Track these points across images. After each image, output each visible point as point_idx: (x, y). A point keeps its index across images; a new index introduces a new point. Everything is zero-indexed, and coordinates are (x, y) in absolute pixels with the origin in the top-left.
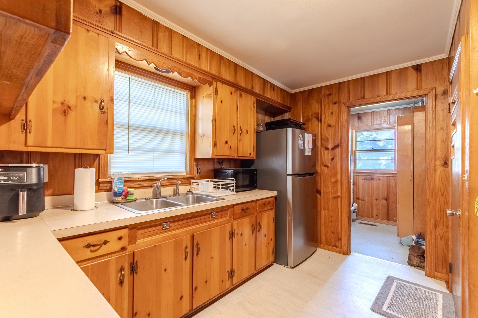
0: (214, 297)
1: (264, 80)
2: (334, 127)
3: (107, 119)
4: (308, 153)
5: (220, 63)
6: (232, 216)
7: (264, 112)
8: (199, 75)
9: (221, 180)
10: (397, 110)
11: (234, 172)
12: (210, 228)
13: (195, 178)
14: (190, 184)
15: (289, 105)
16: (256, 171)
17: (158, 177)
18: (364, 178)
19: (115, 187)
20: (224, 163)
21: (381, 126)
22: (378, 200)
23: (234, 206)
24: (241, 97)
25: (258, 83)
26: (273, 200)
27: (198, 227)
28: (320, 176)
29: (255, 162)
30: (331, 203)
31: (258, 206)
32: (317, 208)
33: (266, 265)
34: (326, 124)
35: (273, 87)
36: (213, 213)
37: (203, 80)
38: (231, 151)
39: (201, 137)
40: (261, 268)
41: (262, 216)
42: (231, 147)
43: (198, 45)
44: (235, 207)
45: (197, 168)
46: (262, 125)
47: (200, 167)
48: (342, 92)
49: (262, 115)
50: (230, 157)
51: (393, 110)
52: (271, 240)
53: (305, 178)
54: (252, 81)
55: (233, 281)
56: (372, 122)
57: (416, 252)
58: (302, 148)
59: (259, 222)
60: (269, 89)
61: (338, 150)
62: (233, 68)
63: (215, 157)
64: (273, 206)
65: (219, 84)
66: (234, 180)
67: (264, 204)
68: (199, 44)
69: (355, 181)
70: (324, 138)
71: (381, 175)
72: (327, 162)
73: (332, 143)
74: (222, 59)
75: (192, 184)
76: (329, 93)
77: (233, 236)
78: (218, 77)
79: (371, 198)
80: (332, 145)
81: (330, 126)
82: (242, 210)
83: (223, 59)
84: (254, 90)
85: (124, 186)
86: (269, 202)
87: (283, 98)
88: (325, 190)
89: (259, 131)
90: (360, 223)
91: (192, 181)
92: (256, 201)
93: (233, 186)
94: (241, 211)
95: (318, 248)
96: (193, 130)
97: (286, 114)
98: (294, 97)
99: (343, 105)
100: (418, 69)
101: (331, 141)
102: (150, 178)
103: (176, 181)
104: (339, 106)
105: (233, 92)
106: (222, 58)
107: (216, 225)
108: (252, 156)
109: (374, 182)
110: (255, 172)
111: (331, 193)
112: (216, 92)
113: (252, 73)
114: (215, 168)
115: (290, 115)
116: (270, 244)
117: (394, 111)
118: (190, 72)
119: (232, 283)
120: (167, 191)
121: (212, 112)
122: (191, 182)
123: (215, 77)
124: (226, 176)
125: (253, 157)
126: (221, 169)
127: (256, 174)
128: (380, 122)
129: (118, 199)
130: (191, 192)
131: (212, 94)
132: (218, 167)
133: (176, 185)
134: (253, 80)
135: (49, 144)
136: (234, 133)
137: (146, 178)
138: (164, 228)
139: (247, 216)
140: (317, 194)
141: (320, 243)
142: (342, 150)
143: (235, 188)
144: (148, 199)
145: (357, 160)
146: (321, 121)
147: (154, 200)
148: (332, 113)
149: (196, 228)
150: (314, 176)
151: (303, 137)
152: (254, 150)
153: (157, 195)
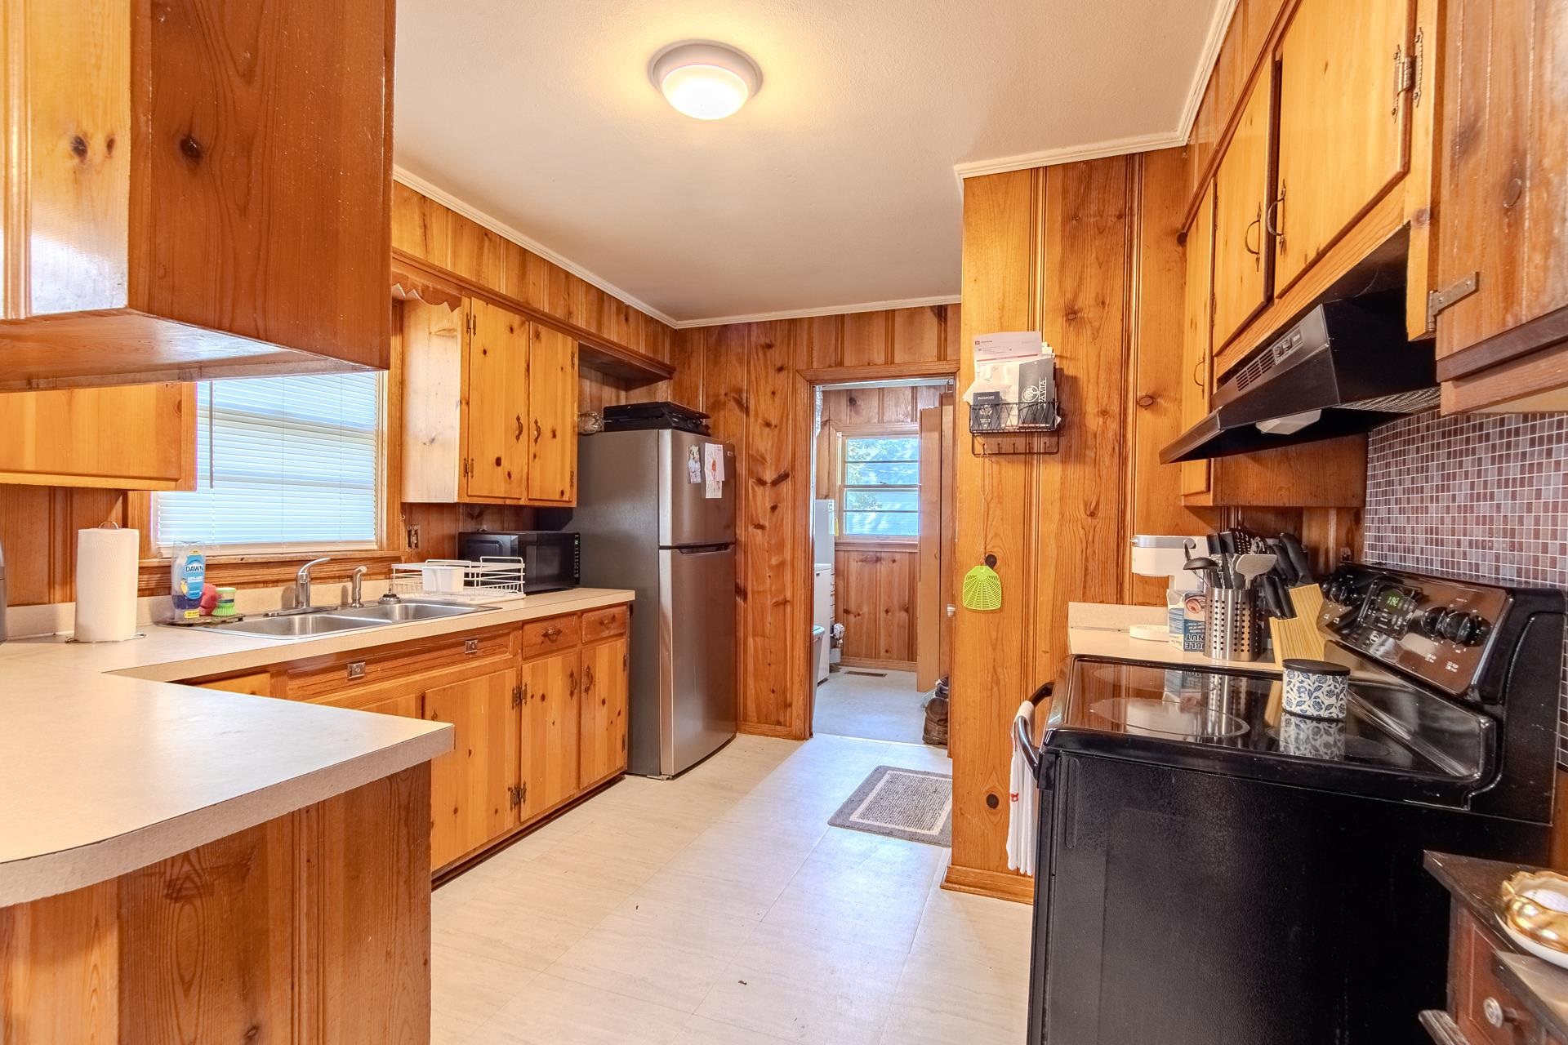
0: (475, 849)
1: (601, 294)
2: (777, 429)
3: (179, 399)
4: (713, 491)
5: (481, 248)
6: (520, 651)
7: (599, 374)
8: (422, 281)
9: (481, 564)
10: (932, 390)
11: (519, 542)
12: (464, 680)
13: (403, 559)
14: (388, 574)
15: (667, 361)
16: (578, 539)
17: (299, 556)
18: (861, 557)
19: (183, 582)
20: (487, 517)
21: (898, 427)
22: (889, 613)
23: (523, 625)
24: (537, 338)
25: (584, 300)
26: (624, 613)
27: (434, 675)
28: (745, 552)
29: (575, 513)
30: (769, 618)
31: (584, 626)
32: (738, 634)
33: (605, 777)
34: (760, 421)
35: (624, 311)
36: (470, 643)
37: (433, 292)
38: (510, 483)
39: (424, 444)
40: (593, 784)
41: (595, 652)
42: (509, 475)
43: (421, 198)
44: (527, 627)
45: (409, 532)
46: (594, 417)
47: (416, 528)
48: (795, 344)
49: (594, 384)
50: (508, 502)
51: (924, 389)
52: (619, 714)
53: (707, 556)
54: (569, 295)
55: (522, 812)
56: (879, 413)
57: (937, 714)
58: (699, 480)
59: (588, 668)
60: (614, 318)
61: (786, 487)
62: (515, 260)
63: (467, 500)
64: (625, 628)
65: (477, 305)
66: (519, 561)
67: (602, 623)
68: (424, 197)
69: (841, 567)
70: (755, 454)
71: (898, 550)
72: (760, 515)
73: (773, 467)
74: (485, 237)
75: (394, 575)
76: (768, 341)
77: (521, 701)
78: (475, 287)
79: (876, 608)
80: (773, 473)
81: (768, 425)
82: (546, 635)
83: (489, 236)
84: (573, 322)
85: (206, 579)
86: (614, 617)
87: (654, 344)
88: (755, 588)
89: (585, 431)
90: (850, 673)
91: (395, 566)
92: (579, 614)
93: (518, 578)
94: (543, 638)
95: (738, 735)
96: (397, 425)
97: (660, 383)
98: (680, 338)
99: (798, 377)
100: (941, 316)
101: (771, 464)
102: (276, 558)
103: (348, 566)
104: (788, 377)
105: (516, 326)
106: (486, 235)
107: (479, 672)
108: (566, 498)
109: (883, 568)
110: (576, 542)
111: (768, 593)
112: (470, 326)
113: (568, 275)
114: (460, 531)
115: (672, 387)
116: (616, 725)
117: (925, 392)
118: (399, 272)
119: (520, 816)
120: (325, 594)
121: (459, 380)
122: (391, 571)
123: (467, 286)
124: (496, 552)
125: (571, 502)
126: (477, 533)
127: (578, 546)
128: (897, 415)
129: (192, 614)
130: (394, 596)
131: (459, 330)
132: (469, 527)
133: (351, 577)
134: (571, 294)
135: (29, 463)
136: (518, 438)
137: (263, 558)
138: (351, 675)
139: (558, 650)
140: (737, 598)
141: (744, 721)
142: (794, 485)
143: (522, 582)
144: (273, 616)
145: (845, 511)
146: (747, 411)
147: (297, 618)
148: (773, 393)
149: (429, 678)
150: (728, 551)
151: (701, 452)
152: (572, 482)
153: (300, 605)
